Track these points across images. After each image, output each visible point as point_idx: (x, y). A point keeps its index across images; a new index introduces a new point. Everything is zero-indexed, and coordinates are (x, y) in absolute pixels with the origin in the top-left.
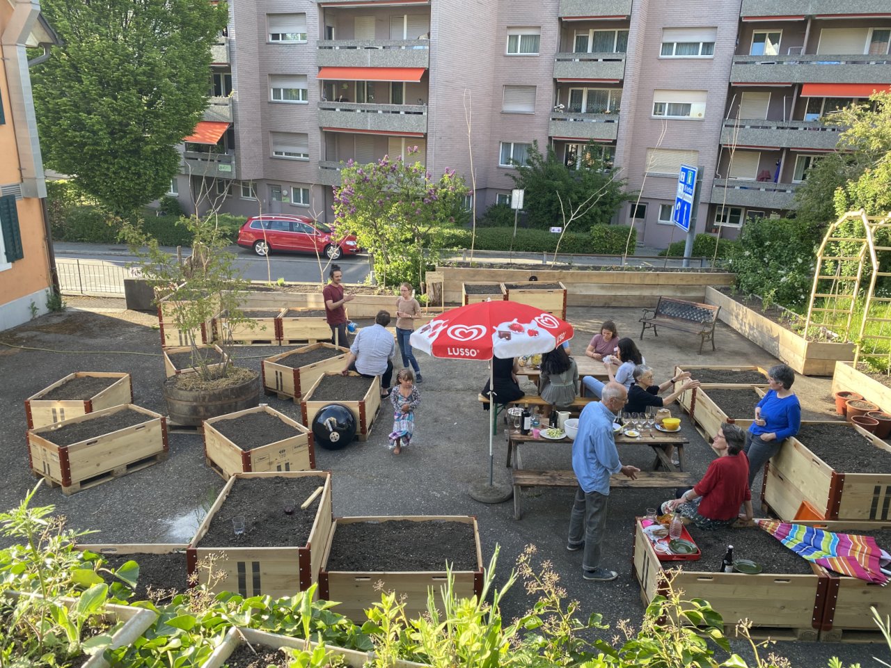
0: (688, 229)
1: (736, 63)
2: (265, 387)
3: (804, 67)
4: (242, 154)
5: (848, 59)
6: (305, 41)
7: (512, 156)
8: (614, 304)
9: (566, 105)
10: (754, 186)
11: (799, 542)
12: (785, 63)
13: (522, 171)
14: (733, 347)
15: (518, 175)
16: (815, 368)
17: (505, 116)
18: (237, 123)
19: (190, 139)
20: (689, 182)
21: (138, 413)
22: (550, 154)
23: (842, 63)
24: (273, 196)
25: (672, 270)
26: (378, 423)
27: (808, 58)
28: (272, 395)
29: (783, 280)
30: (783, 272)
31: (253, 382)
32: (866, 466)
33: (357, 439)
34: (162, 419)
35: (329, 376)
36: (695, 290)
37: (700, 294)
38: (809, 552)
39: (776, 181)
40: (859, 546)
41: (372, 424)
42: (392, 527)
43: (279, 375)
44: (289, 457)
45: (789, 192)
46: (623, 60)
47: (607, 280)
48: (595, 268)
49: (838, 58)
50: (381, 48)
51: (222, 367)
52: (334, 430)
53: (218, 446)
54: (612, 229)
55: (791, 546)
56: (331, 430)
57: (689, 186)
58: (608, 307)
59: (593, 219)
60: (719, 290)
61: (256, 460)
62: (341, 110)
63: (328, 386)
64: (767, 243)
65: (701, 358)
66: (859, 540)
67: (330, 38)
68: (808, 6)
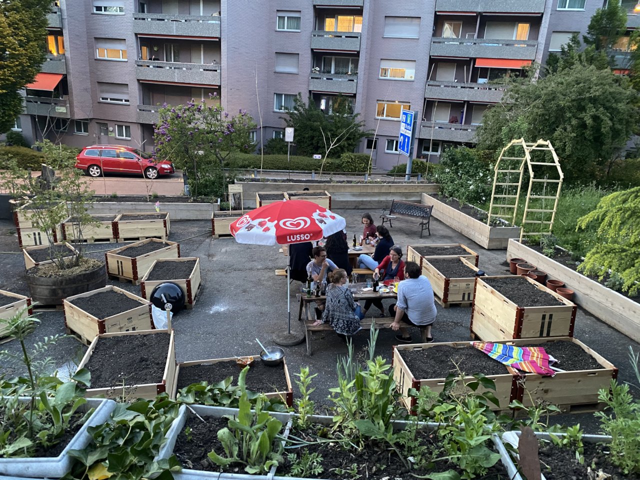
0: (408, 154)
1: (434, 42)
2: (109, 273)
3: (476, 47)
4: (75, 99)
5: (504, 43)
6: (123, 13)
7: (283, 104)
8: (361, 207)
9: (320, 68)
10: (447, 126)
11: (499, 354)
12: (465, 44)
13: (292, 115)
14: (441, 233)
15: (288, 118)
16: (495, 245)
17: (278, 75)
18: (70, 74)
19: (31, 86)
20: (409, 122)
21: (6, 297)
22: (311, 103)
23: (500, 45)
24: (101, 132)
25: (399, 182)
26: (200, 296)
27: (479, 40)
28: (115, 279)
29: (471, 187)
30: (471, 182)
31: (101, 269)
32: (536, 302)
33: (185, 308)
34: (27, 300)
35: (160, 262)
36: (414, 196)
37: (418, 199)
38: (506, 360)
39: (461, 123)
40: (536, 353)
41: (196, 296)
42: (222, 367)
43: (120, 264)
44: (134, 323)
45: (470, 130)
46: (359, 38)
47: (356, 191)
48: (348, 182)
49: (498, 42)
50: (184, 21)
51: (74, 260)
52: (168, 302)
53: (77, 318)
54: (355, 156)
55: (494, 357)
56: (165, 301)
57: (408, 124)
58: (358, 209)
59: (342, 149)
60: (430, 195)
61: (110, 326)
62: (154, 67)
63: (160, 270)
64: (460, 163)
65: (422, 240)
66: (535, 351)
67: (143, 12)
68: (478, 5)
